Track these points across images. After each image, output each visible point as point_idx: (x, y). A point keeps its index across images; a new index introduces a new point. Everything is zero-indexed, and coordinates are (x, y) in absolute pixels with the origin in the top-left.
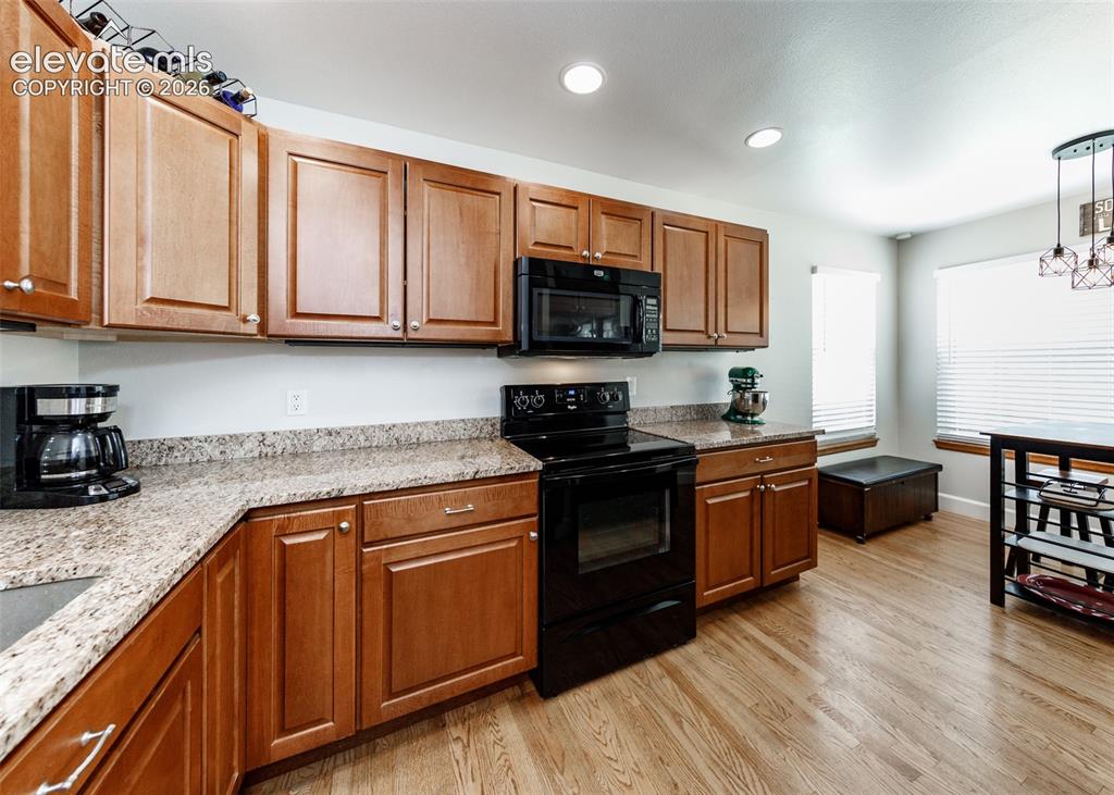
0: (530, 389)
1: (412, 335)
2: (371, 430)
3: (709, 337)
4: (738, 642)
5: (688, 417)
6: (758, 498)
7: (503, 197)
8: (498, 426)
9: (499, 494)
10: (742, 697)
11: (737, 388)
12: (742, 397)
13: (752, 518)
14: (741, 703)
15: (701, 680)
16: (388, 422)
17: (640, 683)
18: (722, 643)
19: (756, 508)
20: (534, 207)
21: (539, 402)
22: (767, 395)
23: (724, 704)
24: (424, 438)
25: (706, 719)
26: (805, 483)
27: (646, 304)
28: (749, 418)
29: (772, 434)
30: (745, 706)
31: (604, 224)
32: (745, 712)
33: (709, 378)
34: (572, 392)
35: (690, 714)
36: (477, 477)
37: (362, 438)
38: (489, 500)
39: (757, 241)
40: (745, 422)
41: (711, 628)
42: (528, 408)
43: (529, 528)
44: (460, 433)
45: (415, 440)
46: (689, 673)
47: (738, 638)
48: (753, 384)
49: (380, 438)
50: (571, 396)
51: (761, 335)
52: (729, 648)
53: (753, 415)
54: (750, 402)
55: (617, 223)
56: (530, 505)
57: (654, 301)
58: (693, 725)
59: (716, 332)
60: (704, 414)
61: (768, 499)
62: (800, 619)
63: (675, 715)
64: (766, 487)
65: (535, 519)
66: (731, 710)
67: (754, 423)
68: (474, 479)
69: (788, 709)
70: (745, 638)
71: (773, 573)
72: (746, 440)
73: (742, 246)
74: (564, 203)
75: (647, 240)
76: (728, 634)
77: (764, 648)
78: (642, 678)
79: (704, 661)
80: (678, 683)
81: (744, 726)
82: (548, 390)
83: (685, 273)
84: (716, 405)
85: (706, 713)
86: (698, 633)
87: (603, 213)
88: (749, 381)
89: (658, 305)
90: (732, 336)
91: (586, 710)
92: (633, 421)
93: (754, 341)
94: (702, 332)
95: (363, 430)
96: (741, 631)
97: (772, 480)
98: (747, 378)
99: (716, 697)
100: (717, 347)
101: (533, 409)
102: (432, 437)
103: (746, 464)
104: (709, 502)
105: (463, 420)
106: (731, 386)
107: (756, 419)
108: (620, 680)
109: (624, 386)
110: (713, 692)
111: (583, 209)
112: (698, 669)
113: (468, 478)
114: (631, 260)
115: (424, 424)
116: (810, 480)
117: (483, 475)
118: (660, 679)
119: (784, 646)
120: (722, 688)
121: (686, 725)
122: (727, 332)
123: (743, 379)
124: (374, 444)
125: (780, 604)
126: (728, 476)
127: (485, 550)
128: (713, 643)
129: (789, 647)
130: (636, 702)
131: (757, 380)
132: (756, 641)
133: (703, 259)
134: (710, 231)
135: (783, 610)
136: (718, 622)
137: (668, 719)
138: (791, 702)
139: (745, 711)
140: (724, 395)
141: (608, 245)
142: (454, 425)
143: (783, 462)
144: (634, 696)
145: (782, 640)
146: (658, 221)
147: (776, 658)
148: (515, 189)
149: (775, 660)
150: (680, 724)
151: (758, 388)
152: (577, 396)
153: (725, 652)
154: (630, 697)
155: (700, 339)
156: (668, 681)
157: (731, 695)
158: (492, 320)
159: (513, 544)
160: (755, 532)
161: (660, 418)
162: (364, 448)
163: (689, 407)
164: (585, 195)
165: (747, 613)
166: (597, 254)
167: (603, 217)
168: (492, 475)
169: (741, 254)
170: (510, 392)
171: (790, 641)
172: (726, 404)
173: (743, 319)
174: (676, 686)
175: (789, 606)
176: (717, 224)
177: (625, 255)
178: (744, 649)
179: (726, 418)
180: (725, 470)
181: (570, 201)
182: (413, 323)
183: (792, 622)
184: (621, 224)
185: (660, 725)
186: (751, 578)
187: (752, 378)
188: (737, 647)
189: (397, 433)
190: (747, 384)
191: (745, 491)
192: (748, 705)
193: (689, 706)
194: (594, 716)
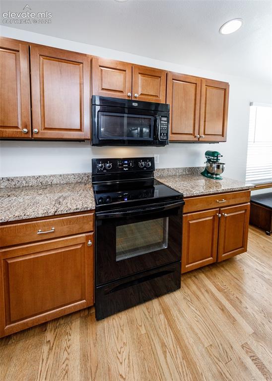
0: (105, 161)
1: (35, 136)
2: (28, 179)
3: (195, 137)
4: (202, 294)
5: (184, 173)
6: (217, 220)
7: (84, 64)
8: (91, 177)
9: (70, 222)
10: (202, 337)
11: (209, 161)
12: (211, 166)
13: (213, 229)
15: (181, 319)
16: (37, 174)
17: (148, 316)
18: (194, 293)
19: (216, 225)
20: (102, 70)
21: (109, 167)
22: (224, 166)
23: (191, 341)
24: (55, 182)
25: (180, 352)
26: (244, 212)
27: (161, 120)
28: (214, 176)
29: (226, 188)
30: (204, 345)
31: (140, 79)
33: (196, 154)
34: (126, 162)
35: (171, 346)
36: (56, 214)
37: (24, 182)
38: (64, 225)
39: (223, 89)
40: (212, 178)
41: (189, 281)
42: (104, 170)
43: (87, 238)
44: (72, 180)
45: (50, 183)
46: (175, 312)
47: (203, 291)
48: (217, 159)
49: (33, 182)
50: (126, 164)
51: (223, 136)
52: (198, 298)
53: (216, 175)
54: (216, 169)
55: (147, 78)
56: (89, 226)
57: (165, 119)
58: (172, 355)
59: (199, 134)
60: (192, 172)
61: (222, 221)
62: (237, 281)
63: (163, 345)
64: (222, 215)
65: (92, 233)
66: (195, 347)
67: (217, 178)
68: (54, 215)
69: (230, 353)
70: (207, 291)
71: (223, 255)
72: (212, 191)
73: (215, 91)
74: (117, 68)
75: (163, 88)
76: (197, 287)
77: (217, 300)
78: (149, 312)
79: (183, 305)
80: (168, 319)
82: (113, 161)
83: (184, 105)
84: (198, 168)
85: (181, 348)
86: (182, 284)
87: (139, 73)
88: (215, 158)
89: (168, 121)
90: (207, 136)
91: (117, 332)
92: (156, 175)
93: (219, 138)
94: (192, 134)
95: (24, 178)
96: (205, 286)
97: (225, 211)
98: (214, 156)
99: (188, 334)
100: (199, 142)
101: (106, 170)
102: (58, 182)
103: (211, 203)
104: (190, 222)
105: (73, 174)
106: (206, 160)
107: (218, 176)
108: (138, 312)
109: (152, 160)
110: (186, 331)
111: (128, 72)
112: (179, 311)
113: (50, 214)
114: (154, 98)
115: (54, 176)
116: (246, 210)
117: (60, 213)
118: (159, 314)
119: (228, 300)
120: (192, 328)
121: (168, 355)
122: (205, 134)
123: (212, 157)
124: (30, 185)
125: (226, 270)
126: (201, 209)
127: (63, 250)
128: (189, 292)
129: (231, 301)
130: (143, 331)
131: (219, 158)
132: (213, 295)
133: (193, 98)
134: (197, 83)
135: (228, 274)
136: (193, 278)
139: (203, 350)
140: (202, 163)
141: (141, 90)
142: (69, 177)
143: (232, 202)
144: (143, 325)
145: (227, 296)
146: (170, 78)
147: (223, 309)
148: (91, 61)
149: (222, 310)
150: (165, 353)
151: (220, 162)
152: (128, 164)
153: (195, 299)
154: (141, 326)
155: (191, 138)
156: (162, 317)
157: (196, 334)
158: (79, 128)
159: (79, 247)
160: (215, 236)
161: (170, 173)
162: (25, 186)
163: (185, 168)
164: (130, 64)
165: (209, 274)
166: (136, 95)
167: (140, 75)
168: (65, 212)
169: (214, 96)
170: (95, 163)
171: (232, 297)
172: (203, 167)
173: (214, 127)
174: (166, 321)
175: (231, 272)
176: (201, 80)
177: (151, 95)
178: (205, 298)
179: (203, 174)
180: (200, 206)
181: (121, 68)
182: (36, 130)
183: (233, 283)
184: (149, 79)
185: (153, 352)
186: (211, 258)
187: (217, 157)
188: (202, 297)
189: (41, 180)
190: (214, 159)
191: (211, 216)
192: (206, 345)
193: (172, 340)
194: (119, 338)
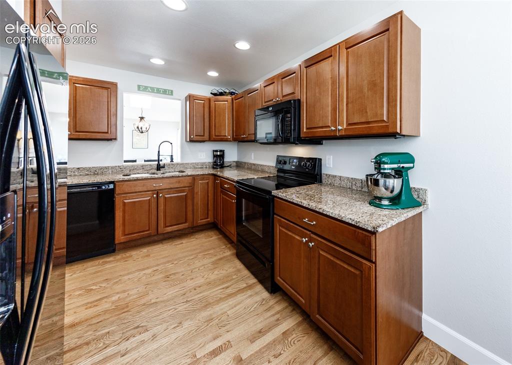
4: (274, 315)
10: (233, 310)
14: (229, 310)
15: (245, 296)
17: (244, 278)
20: (265, 89)
23: (231, 303)
25: (224, 296)
27: (286, 118)
30: (228, 311)
31: (283, 83)
32: (225, 310)
35: (226, 292)
46: (249, 293)
47: (277, 316)
55: (287, 80)
57: (289, 115)
58: (221, 292)
63: (227, 287)
66: (227, 305)
69: (224, 329)
70: (278, 320)
73: (364, 47)
74: (271, 83)
76: (281, 311)
78: (247, 278)
79: (257, 298)
81: (218, 309)
85: (226, 297)
87: (282, 79)
89: (291, 117)
91: (233, 266)
93: (377, 128)
96: (284, 318)
99: (235, 301)
104: (280, 228)
110: (237, 300)
111: (276, 81)
112: (251, 296)
114: (292, 95)
118: (246, 283)
120: (239, 304)
121: (222, 290)
122: (348, 124)
128: (271, 303)
130: (234, 277)
137: (226, 285)
138: (228, 332)
145: (279, 342)
146: (302, 68)
149: (260, 332)
150: (223, 288)
153: (265, 307)
154: (237, 275)
156: (245, 285)
169: (362, 54)
174: (242, 288)
177: (289, 94)
185: (223, 283)
191: (299, 236)
192: (228, 312)
193: (231, 292)
194: (230, 268)
